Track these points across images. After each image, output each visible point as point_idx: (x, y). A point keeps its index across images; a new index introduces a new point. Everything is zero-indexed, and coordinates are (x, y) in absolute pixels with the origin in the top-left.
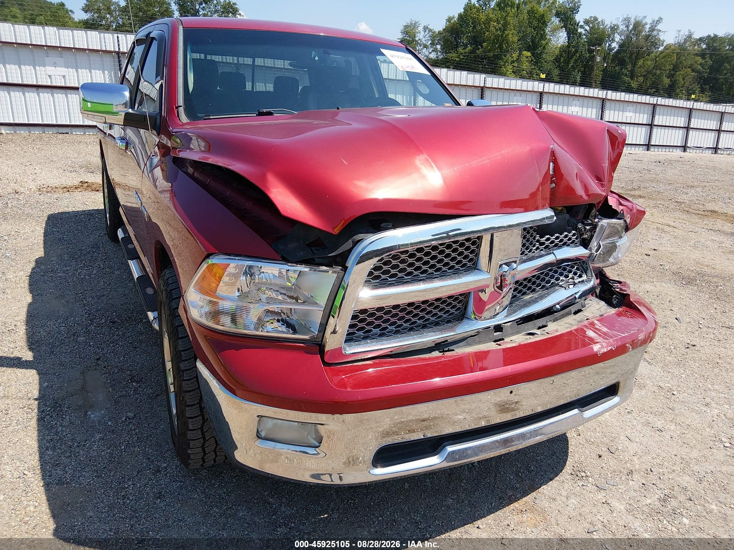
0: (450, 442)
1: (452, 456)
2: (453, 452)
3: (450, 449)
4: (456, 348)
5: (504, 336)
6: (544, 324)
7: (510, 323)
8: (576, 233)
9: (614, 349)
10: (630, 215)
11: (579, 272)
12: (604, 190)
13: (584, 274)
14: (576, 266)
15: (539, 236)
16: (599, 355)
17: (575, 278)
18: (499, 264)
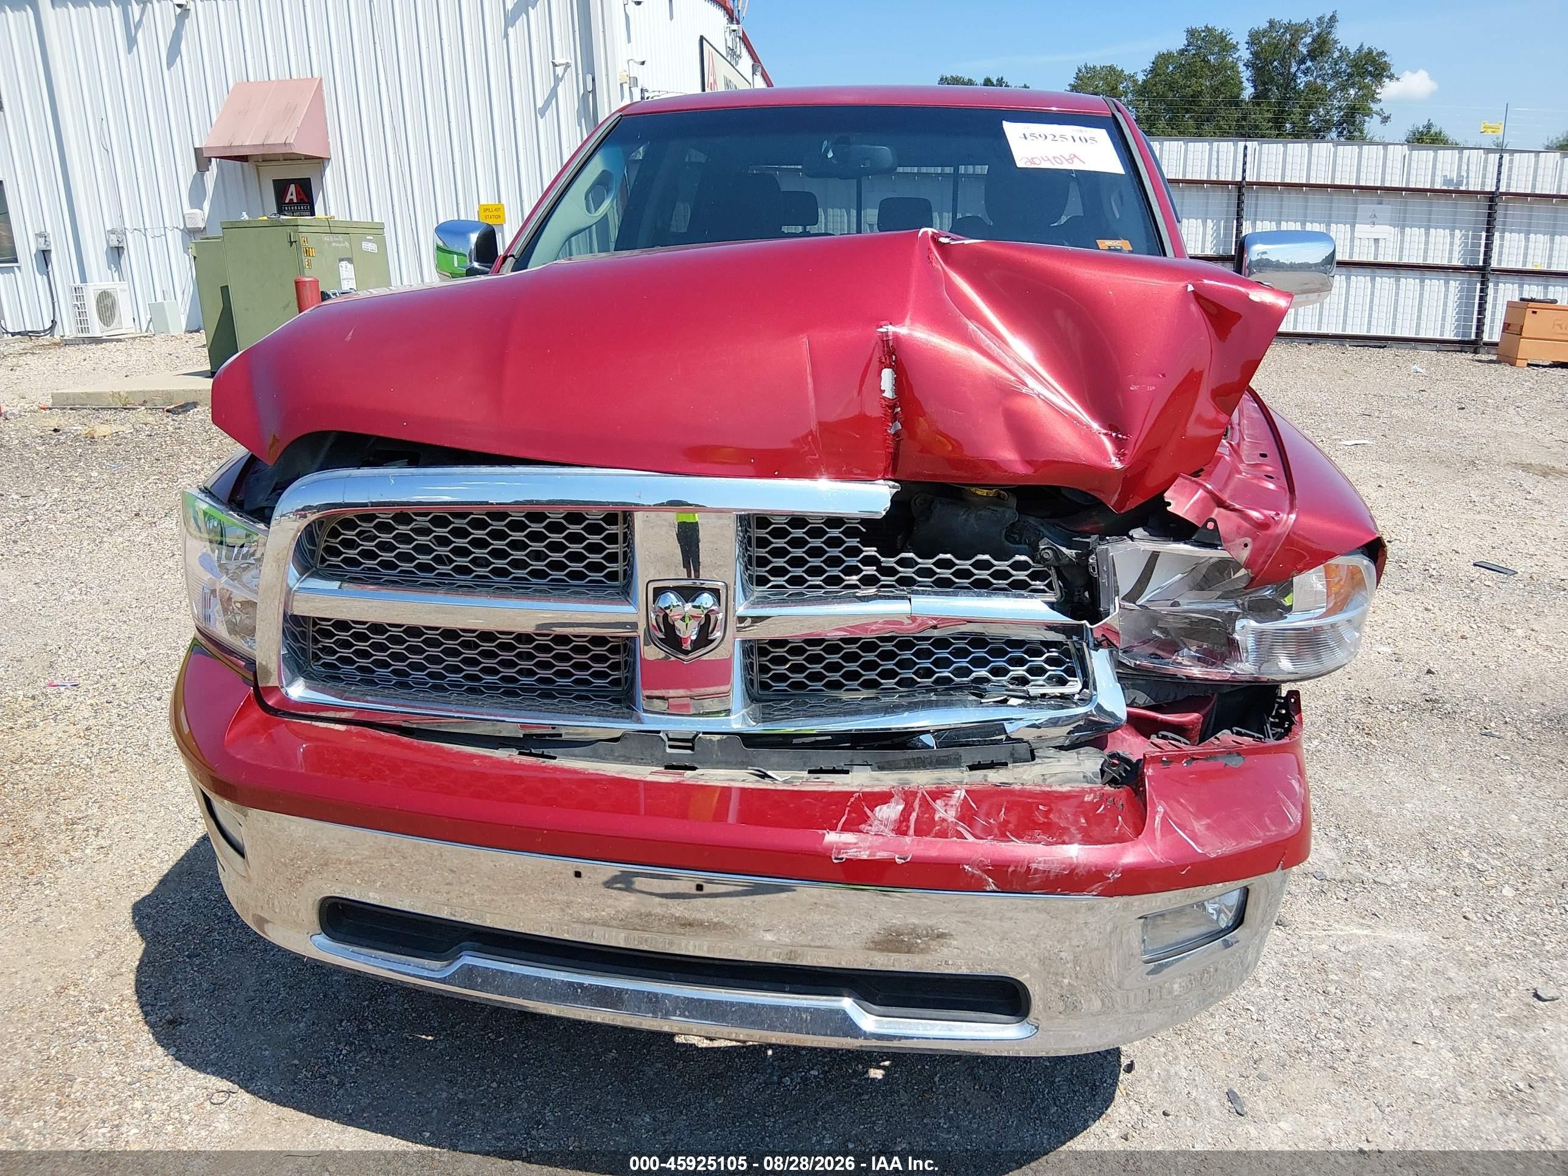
0: (477, 945)
1: (469, 976)
2: (471, 969)
3: (468, 960)
4: (564, 755)
5: (699, 763)
6: (841, 765)
7: (718, 737)
8: (1026, 562)
9: (903, 861)
10: (1254, 540)
11: (1053, 671)
12: (1124, 455)
13: (1077, 679)
14: (1049, 652)
15: (875, 549)
16: (835, 861)
17: (1032, 683)
18: (652, 586)
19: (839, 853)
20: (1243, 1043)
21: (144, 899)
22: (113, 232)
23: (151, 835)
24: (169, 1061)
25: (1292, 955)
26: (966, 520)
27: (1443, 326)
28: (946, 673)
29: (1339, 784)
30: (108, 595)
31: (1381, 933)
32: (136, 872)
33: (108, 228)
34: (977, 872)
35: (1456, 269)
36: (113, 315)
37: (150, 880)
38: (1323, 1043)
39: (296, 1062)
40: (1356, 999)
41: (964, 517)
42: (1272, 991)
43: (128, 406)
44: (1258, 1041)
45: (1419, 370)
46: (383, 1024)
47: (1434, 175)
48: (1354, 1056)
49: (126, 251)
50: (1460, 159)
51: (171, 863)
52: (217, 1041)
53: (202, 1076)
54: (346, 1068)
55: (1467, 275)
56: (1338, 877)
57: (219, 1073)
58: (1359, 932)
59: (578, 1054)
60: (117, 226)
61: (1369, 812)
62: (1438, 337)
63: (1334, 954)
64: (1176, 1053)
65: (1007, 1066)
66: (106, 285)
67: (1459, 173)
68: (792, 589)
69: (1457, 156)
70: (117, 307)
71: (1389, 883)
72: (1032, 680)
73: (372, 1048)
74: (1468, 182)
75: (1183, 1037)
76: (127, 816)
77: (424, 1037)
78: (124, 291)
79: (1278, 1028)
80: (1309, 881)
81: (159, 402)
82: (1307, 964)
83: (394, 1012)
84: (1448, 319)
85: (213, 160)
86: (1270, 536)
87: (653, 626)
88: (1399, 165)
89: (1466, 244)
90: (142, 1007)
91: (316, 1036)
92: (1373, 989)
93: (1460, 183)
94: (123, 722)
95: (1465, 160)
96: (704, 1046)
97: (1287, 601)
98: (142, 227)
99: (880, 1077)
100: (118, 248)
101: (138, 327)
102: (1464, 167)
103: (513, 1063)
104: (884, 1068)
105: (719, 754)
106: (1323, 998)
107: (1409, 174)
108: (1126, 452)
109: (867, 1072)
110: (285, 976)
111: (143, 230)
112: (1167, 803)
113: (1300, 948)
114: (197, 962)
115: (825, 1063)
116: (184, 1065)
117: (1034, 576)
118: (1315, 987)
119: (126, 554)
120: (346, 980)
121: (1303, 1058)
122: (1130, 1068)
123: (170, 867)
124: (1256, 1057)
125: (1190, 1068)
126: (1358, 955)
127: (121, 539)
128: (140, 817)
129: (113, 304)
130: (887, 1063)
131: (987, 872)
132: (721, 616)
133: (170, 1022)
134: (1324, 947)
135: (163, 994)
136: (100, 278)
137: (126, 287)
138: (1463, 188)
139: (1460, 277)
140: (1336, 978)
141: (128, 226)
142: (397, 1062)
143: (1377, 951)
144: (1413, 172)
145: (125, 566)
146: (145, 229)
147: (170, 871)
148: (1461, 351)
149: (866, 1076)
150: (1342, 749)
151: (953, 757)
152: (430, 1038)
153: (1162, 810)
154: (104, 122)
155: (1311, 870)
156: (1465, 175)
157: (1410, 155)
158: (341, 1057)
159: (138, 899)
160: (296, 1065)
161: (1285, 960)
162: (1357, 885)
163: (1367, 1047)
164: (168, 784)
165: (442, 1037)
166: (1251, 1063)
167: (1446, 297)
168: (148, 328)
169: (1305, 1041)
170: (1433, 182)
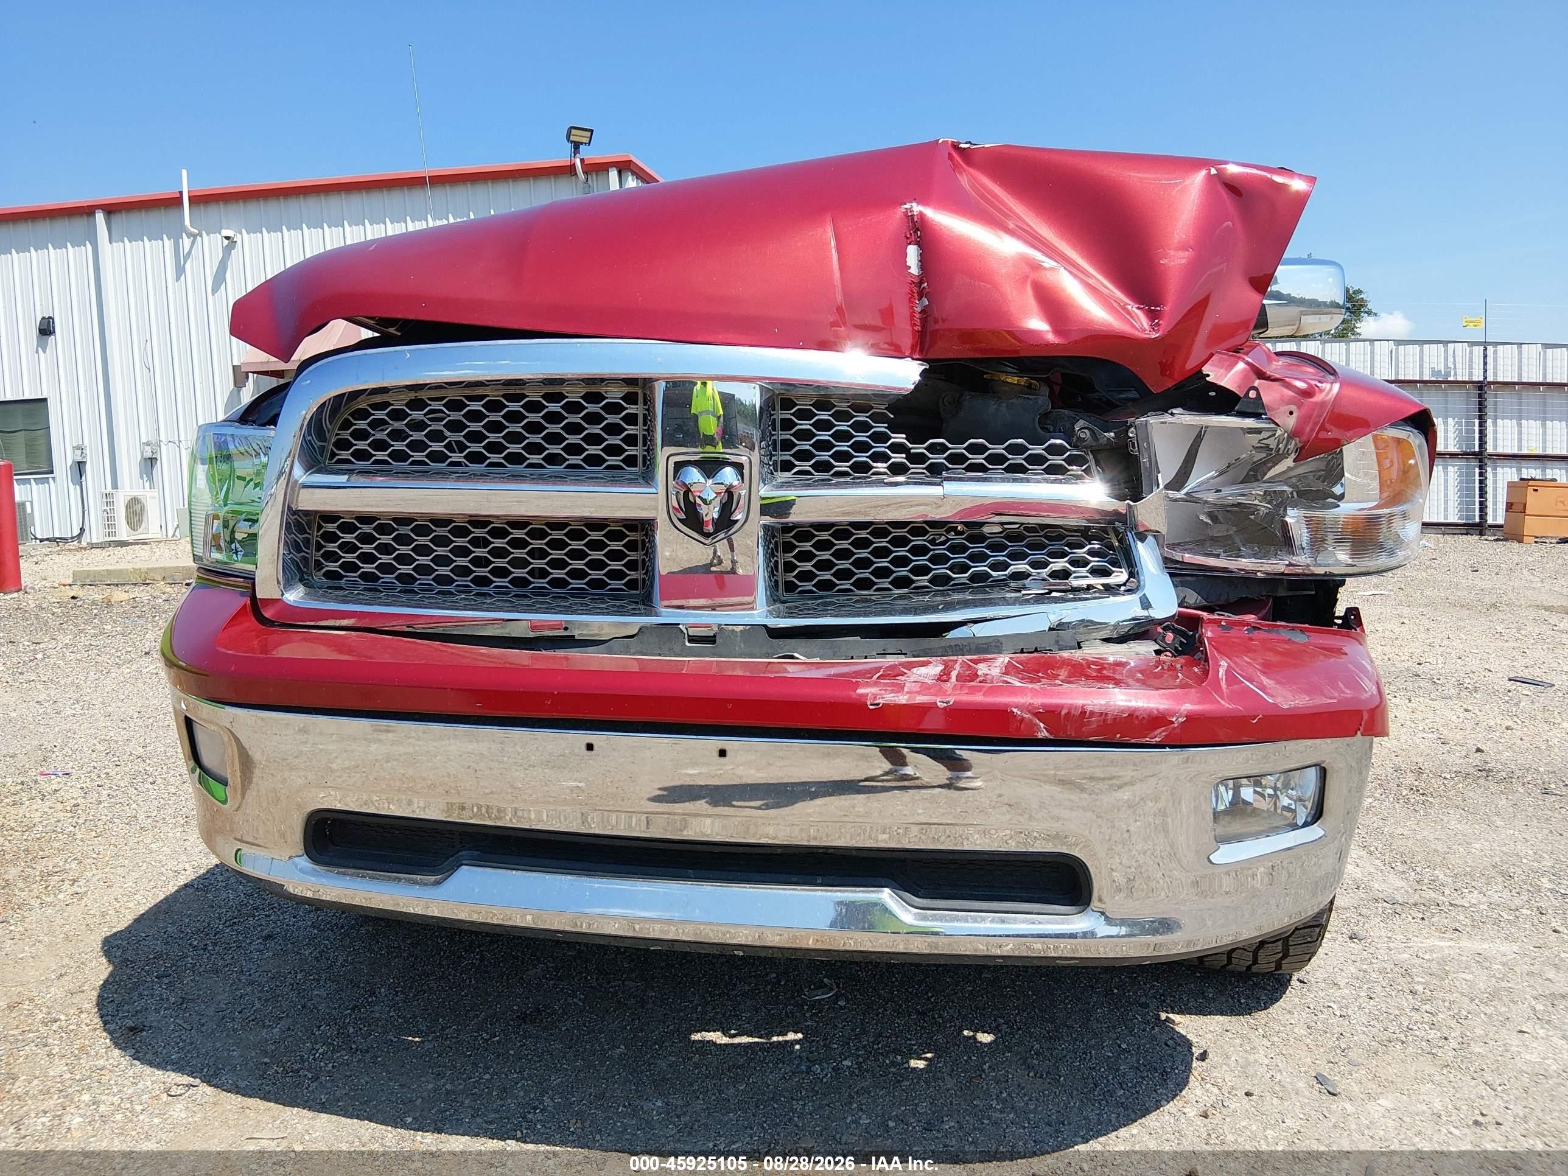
4: (576, 652)
5: (721, 655)
6: (874, 655)
7: (741, 628)
8: (1061, 445)
9: (945, 705)
10: (1299, 407)
11: (1095, 562)
12: (1158, 324)
13: (1123, 570)
14: (1090, 544)
15: (904, 436)
16: (871, 707)
17: (1074, 575)
18: (673, 460)
19: (875, 698)
20: (1328, 1035)
21: (115, 934)
22: (148, 444)
23: (131, 884)
24: (125, 1061)
25: (1372, 963)
26: (997, 410)
27: (1446, 509)
28: (982, 568)
29: (1399, 831)
30: (110, 709)
31: (1465, 943)
32: (110, 912)
33: (144, 440)
34: (1027, 716)
35: (1453, 455)
36: (140, 521)
37: (125, 919)
38: (1417, 1033)
39: (267, 1060)
40: (1448, 996)
41: (995, 406)
42: (1354, 992)
43: (148, 582)
44: (1344, 1033)
45: (1427, 544)
46: (365, 1029)
47: (1421, 367)
48: (1453, 1044)
49: (159, 462)
50: (1446, 351)
51: (149, 906)
52: (181, 1044)
53: (161, 1072)
54: (322, 1064)
55: (1465, 460)
56: (1411, 901)
57: (180, 1069)
58: (1442, 944)
59: (581, 1050)
60: (153, 439)
61: (1436, 850)
62: (1442, 520)
63: (1418, 961)
64: (1254, 1044)
65: (1065, 1057)
66: (136, 493)
67: (1446, 365)
68: (818, 476)
69: (1443, 349)
70: (145, 514)
71: (1466, 905)
72: (1075, 572)
73: (352, 1048)
74: (1455, 372)
75: (1260, 1030)
76: (106, 870)
77: (410, 1038)
78: (154, 498)
79: (1365, 1022)
80: (1380, 905)
81: (178, 577)
82: (1389, 970)
83: (378, 1019)
84: (1451, 504)
85: (250, 375)
86: (1316, 403)
87: (674, 507)
88: (1387, 359)
89: (1461, 431)
90: (101, 1017)
91: (290, 1039)
92: (1465, 988)
93: (1448, 374)
94: (112, 800)
95: (1450, 352)
96: (723, 1042)
97: (1337, 490)
98: (176, 439)
99: (922, 1066)
100: (151, 459)
101: (164, 533)
102: (1451, 359)
103: (508, 1058)
104: (926, 1059)
105: (742, 645)
106: (1411, 997)
107: (1397, 366)
108: (1161, 322)
109: (907, 1062)
110: (262, 991)
111: (177, 443)
112: (1230, 659)
113: (1379, 957)
114: (167, 981)
115: (859, 1056)
116: (142, 1064)
117: (1071, 460)
118: (1400, 988)
119: (132, 681)
120: (327, 994)
121: (1397, 1047)
122: (1203, 1057)
123: (147, 908)
124: (1343, 1046)
125: (1272, 1056)
126: (1443, 962)
127: (128, 670)
128: (120, 871)
129: (142, 510)
130: (929, 1055)
131: (1037, 715)
132: (743, 492)
133: (131, 1029)
134: (1406, 956)
135: (126, 1007)
136: (131, 485)
137: (156, 494)
138: (1451, 378)
139: (1457, 462)
140: (1423, 980)
141: (163, 438)
142: (379, 1059)
143: (1464, 958)
144: (1401, 365)
145: (130, 689)
146: (180, 441)
147: (147, 912)
148: (1467, 534)
149: (906, 1065)
150: (1397, 806)
151: (993, 644)
152: (417, 1039)
153: (1226, 665)
154: (149, 343)
155: (1381, 896)
156: (1452, 367)
157: (1397, 350)
158: (317, 1055)
159: (109, 934)
160: (266, 1064)
161: (1365, 967)
162: (1432, 907)
163: (1466, 1036)
164: (152, 845)
165: (430, 1038)
166: (1338, 1051)
167: (1446, 481)
168: (174, 534)
169: (1397, 1032)
170: (1421, 373)
